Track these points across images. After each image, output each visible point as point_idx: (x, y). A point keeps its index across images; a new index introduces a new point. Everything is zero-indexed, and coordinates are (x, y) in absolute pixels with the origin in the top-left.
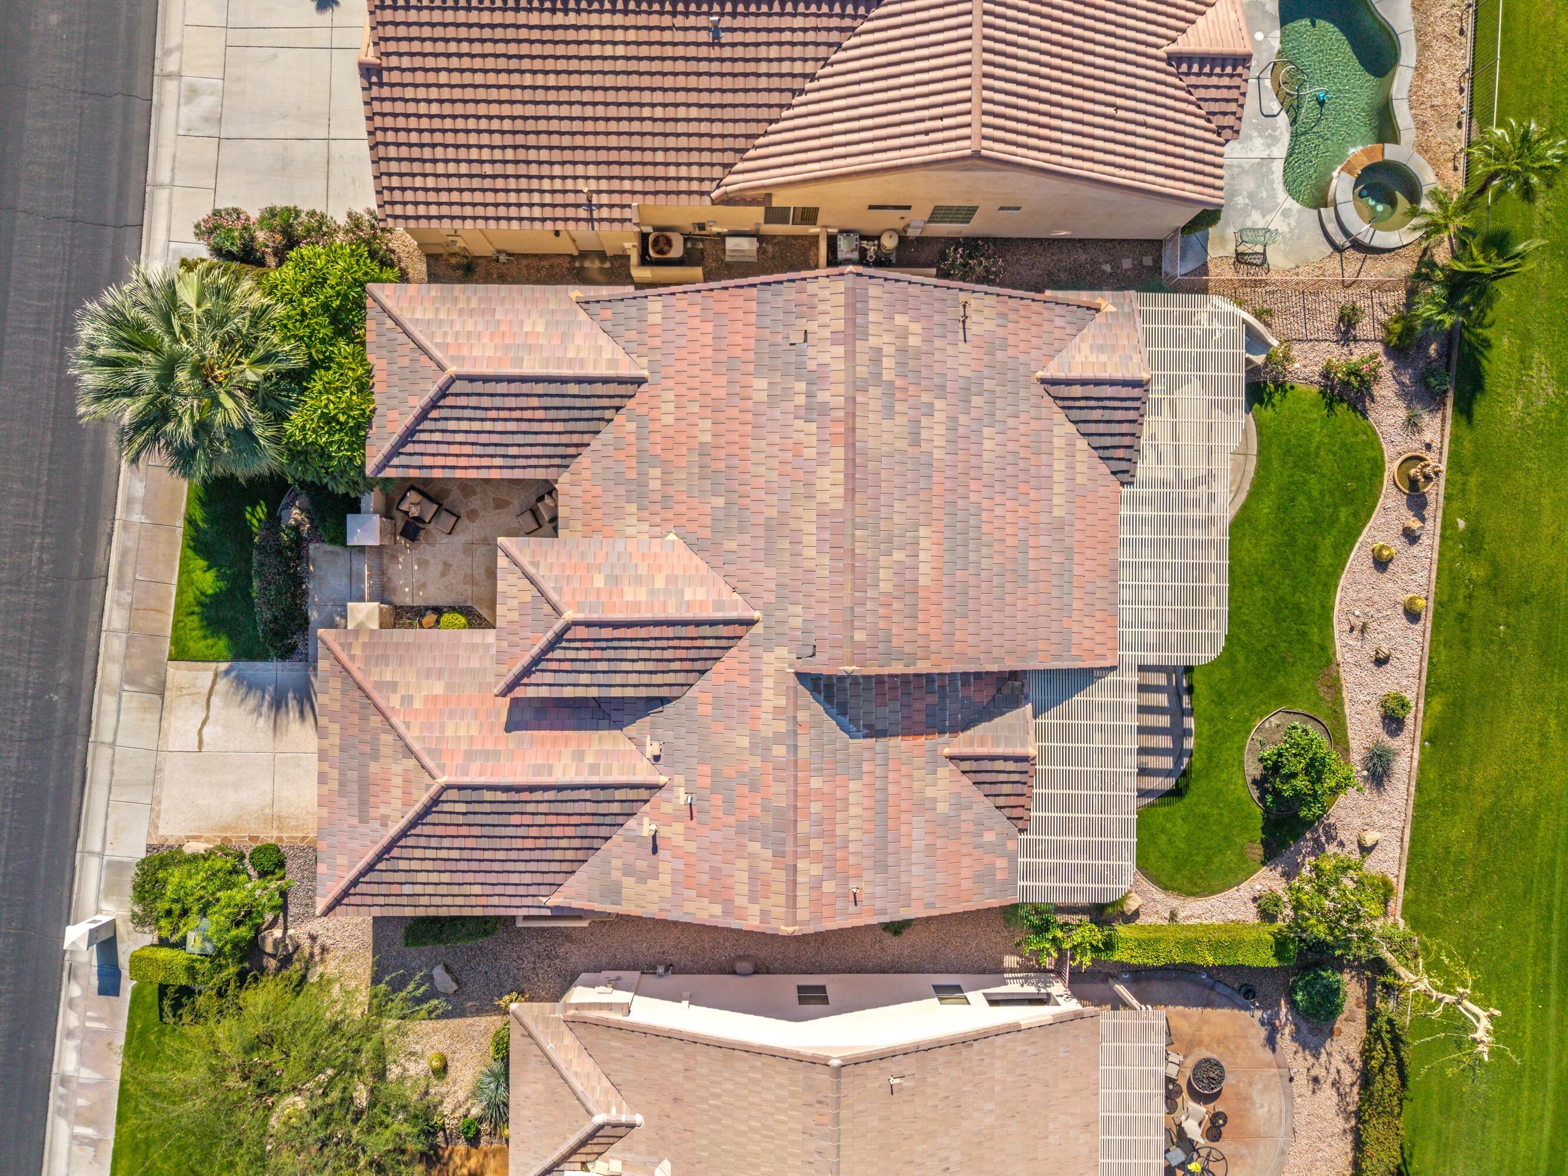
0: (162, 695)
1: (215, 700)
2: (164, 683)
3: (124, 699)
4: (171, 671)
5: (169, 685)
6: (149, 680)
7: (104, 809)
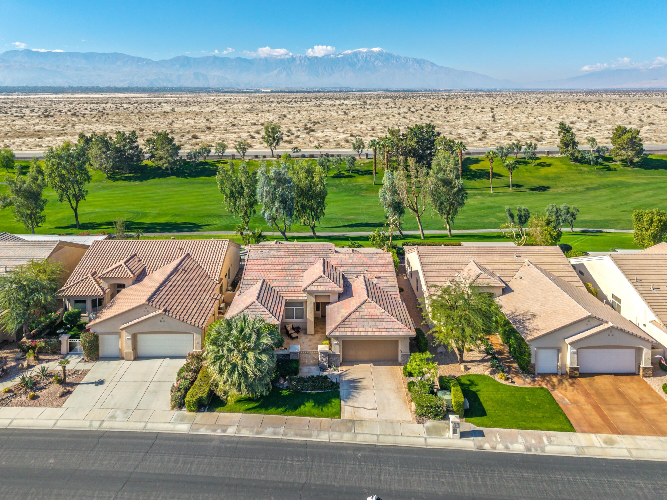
0: (355, 421)
1: (356, 405)
2: (350, 421)
3: (358, 432)
4: (345, 418)
5: (351, 419)
6: (350, 424)
7: (406, 438)
